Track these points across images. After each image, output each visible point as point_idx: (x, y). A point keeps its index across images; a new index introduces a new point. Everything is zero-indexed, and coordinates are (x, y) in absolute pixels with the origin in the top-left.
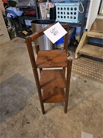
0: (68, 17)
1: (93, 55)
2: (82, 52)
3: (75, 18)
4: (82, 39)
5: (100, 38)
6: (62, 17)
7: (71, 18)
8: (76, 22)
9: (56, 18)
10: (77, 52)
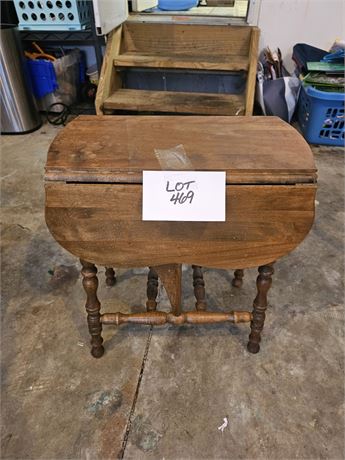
0: (52, 15)
1: (138, 106)
2: (111, 104)
3: (71, 18)
4: (102, 70)
5: (145, 65)
6: (34, 17)
7: (61, 16)
8: (78, 28)
9: (16, 21)
10: (98, 104)
